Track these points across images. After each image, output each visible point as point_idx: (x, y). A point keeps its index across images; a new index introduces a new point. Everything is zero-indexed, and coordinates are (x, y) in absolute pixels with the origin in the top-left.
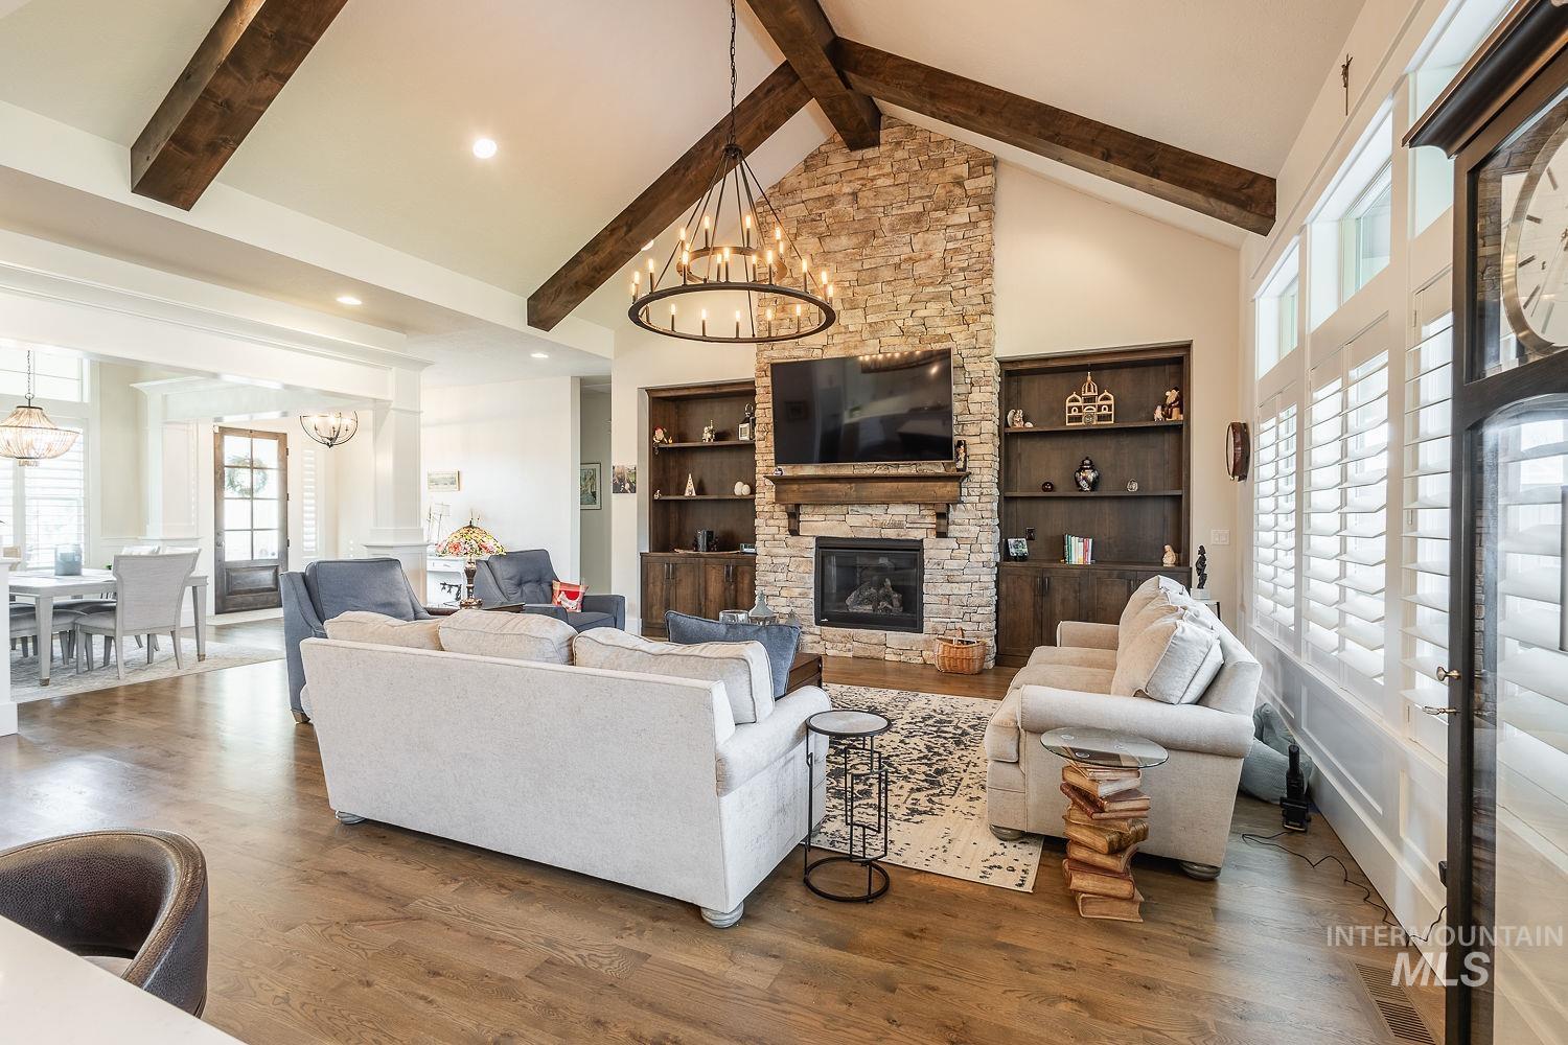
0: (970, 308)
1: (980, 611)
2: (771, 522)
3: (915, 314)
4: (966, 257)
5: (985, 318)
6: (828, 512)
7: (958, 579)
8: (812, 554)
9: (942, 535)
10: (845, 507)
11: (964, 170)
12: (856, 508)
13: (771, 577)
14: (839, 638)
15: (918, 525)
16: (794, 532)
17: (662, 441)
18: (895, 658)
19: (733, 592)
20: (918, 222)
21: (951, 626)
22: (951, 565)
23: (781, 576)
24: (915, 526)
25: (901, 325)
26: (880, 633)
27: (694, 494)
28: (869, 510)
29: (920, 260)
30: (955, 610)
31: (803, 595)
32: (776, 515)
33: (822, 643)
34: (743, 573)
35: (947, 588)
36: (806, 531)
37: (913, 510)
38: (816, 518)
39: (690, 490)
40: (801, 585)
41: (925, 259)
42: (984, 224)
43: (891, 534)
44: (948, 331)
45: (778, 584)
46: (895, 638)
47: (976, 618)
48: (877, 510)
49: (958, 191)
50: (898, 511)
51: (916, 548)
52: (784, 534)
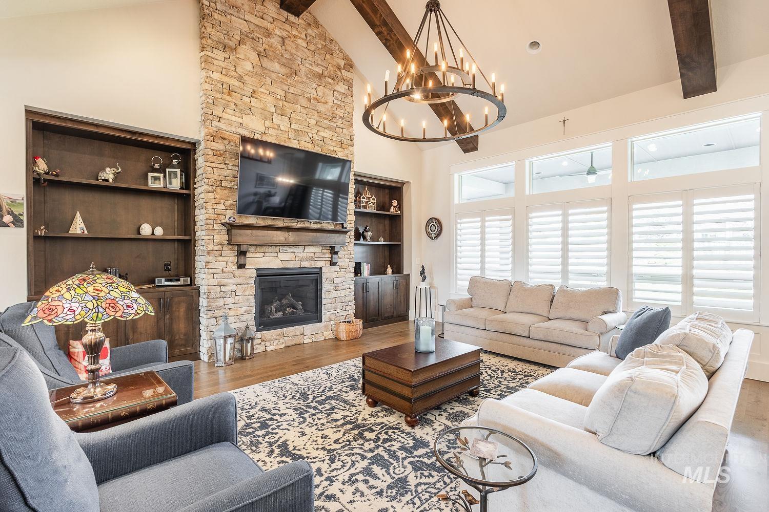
0: (345, 140)
1: (350, 304)
2: (221, 258)
3: (319, 133)
4: (342, 111)
5: (350, 148)
6: (267, 251)
7: (340, 288)
8: (252, 281)
9: (333, 264)
10: (278, 247)
11: (342, 63)
12: (285, 248)
13: (221, 302)
14: (275, 337)
15: (321, 259)
16: (241, 266)
17: (47, 173)
18: (310, 341)
19: (167, 321)
20: (320, 79)
21: (337, 315)
22: (337, 280)
23: (230, 300)
24: (320, 259)
25: (311, 137)
26: (300, 327)
27: (86, 232)
28: (295, 250)
29: (321, 102)
30: (339, 306)
31: (247, 312)
32: (224, 253)
33: (263, 343)
34: (179, 303)
35: (335, 294)
36: (251, 264)
37: (318, 250)
38: (258, 255)
39: (78, 227)
40: (247, 305)
41: (323, 103)
42: (350, 98)
43: (306, 264)
44: (335, 149)
45: (228, 307)
46: (309, 328)
47: (348, 309)
48: (298, 250)
49: (339, 73)
50: (311, 250)
51: (319, 272)
52: (232, 267)
